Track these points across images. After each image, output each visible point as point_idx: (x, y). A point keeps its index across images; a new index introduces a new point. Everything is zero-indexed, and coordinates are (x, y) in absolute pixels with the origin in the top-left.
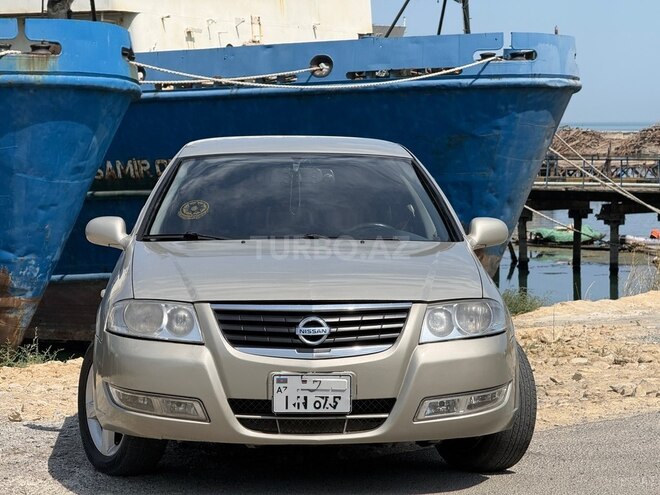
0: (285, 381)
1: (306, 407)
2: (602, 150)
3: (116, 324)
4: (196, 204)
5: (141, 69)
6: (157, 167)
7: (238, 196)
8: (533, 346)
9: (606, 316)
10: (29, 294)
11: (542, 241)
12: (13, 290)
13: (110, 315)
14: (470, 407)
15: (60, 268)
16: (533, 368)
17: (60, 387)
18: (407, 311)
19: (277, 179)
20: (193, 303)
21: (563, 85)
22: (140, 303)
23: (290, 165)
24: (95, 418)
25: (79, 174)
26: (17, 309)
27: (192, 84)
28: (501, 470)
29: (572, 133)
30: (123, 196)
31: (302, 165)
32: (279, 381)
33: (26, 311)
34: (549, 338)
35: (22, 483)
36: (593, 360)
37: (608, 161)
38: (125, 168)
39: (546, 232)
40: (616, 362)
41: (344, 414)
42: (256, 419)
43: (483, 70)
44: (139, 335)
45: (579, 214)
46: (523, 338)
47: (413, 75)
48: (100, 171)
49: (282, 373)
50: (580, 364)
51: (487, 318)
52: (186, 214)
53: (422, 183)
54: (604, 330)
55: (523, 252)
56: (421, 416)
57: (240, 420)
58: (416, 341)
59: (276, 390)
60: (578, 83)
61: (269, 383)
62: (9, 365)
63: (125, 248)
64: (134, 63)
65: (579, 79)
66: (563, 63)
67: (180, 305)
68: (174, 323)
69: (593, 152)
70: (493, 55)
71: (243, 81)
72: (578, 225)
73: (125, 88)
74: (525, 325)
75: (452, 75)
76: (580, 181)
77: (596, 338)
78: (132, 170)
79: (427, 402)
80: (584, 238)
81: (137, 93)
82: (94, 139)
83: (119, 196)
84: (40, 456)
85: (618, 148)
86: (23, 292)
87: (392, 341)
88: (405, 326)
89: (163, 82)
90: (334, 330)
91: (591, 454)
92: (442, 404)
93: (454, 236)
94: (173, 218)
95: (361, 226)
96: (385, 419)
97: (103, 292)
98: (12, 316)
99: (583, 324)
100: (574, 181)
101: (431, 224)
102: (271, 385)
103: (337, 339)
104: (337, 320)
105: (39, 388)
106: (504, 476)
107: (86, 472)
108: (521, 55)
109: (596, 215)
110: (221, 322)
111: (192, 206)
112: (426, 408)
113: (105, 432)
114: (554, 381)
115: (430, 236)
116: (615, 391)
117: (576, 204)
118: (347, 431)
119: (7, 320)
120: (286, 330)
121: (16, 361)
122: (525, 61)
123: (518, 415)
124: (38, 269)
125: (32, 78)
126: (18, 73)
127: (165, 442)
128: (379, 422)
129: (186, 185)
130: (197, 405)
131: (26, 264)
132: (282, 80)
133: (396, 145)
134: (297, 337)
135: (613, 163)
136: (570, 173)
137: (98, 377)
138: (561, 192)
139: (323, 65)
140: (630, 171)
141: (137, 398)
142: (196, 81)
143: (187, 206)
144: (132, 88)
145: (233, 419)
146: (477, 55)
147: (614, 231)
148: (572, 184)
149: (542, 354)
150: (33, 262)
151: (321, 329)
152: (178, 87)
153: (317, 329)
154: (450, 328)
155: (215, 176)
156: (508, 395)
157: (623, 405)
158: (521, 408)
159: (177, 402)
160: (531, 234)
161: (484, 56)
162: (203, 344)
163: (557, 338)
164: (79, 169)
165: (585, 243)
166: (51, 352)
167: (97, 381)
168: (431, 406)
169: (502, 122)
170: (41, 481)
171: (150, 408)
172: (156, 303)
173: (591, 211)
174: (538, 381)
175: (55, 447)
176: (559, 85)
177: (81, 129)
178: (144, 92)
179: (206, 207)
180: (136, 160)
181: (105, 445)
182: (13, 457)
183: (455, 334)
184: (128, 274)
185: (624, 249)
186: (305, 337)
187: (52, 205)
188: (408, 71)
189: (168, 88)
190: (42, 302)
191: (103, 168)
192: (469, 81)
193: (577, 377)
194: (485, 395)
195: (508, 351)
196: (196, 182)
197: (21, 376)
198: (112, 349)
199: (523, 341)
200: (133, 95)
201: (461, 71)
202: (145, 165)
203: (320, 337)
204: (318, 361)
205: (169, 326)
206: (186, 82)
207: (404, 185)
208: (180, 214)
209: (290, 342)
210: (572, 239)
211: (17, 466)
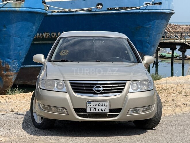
0: (90, 103)
1: (96, 111)
2: (180, 30)
3: (42, 86)
4: (65, 51)
5: (47, 7)
6: (52, 35)
7: (76, 49)
8: (160, 91)
9: (182, 81)
10: (15, 71)
11: (162, 57)
12: (10, 70)
13: (40, 83)
14: (143, 111)
15: (24, 64)
16: (160, 97)
17: (25, 101)
18: (125, 83)
19: (88, 43)
20: (64, 80)
21: (169, 12)
22: (49, 80)
23: (92, 40)
24: (35, 112)
25: (29, 37)
26: (11, 76)
27: (62, 11)
28: (152, 129)
29: (171, 25)
30: (42, 43)
31: (95, 40)
32: (88, 103)
33: (14, 76)
34: (165, 88)
35: (14, 131)
36: (178, 95)
37: (182, 34)
38: (43, 35)
39: (164, 54)
40: (184, 96)
41: (107, 113)
42: (81, 114)
43: (146, 7)
44: (48, 89)
45: (173, 49)
46: (157, 88)
47: (126, 9)
48: (35, 36)
49: (89, 101)
50: (174, 96)
51: (148, 85)
52: (61, 54)
53: (130, 45)
54: (181, 86)
55: (157, 60)
56: (129, 114)
57: (77, 114)
58: (128, 92)
59: (87, 106)
60: (174, 12)
61: (85, 104)
62: (10, 94)
63: (44, 63)
64: (46, 5)
65: (174, 11)
66: (169, 6)
67: (60, 81)
68: (58, 86)
69: (177, 31)
70: (149, 3)
71: (77, 10)
72: (173, 52)
73: (43, 12)
74: (158, 83)
75: (137, 9)
76: (174, 40)
77: (179, 88)
78: (44, 36)
79: (131, 110)
80: (174, 56)
81: (46, 14)
82: (34, 27)
83: (41, 43)
84: (19, 123)
85: (185, 30)
86: (13, 71)
87: (121, 92)
88: (125, 88)
89: (54, 10)
90: (104, 89)
91: (177, 124)
92: (135, 110)
93: (139, 61)
94: (58, 55)
95: (112, 57)
96: (118, 114)
97: (38, 76)
98: (10, 77)
99: (175, 83)
100: (172, 40)
101: (132, 57)
102: (86, 104)
103: (105, 91)
104: (105, 86)
105: (19, 102)
106: (153, 130)
107: (32, 128)
108: (157, 3)
109: (178, 50)
110: (72, 86)
111: (63, 52)
112: (130, 111)
113: (38, 117)
114: (166, 101)
115: (132, 61)
116: (184, 104)
117: (172, 46)
118: (108, 118)
119: (8, 79)
120: (90, 89)
121: (12, 93)
122: (158, 5)
123: (157, 113)
124: (17, 64)
125: (16, 9)
126: (12, 7)
127: (55, 120)
128: (117, 115)
129: (62, 45)
130: (65, 110)
131: (14, 63)
132: (88, 10)
133: (122, 34)
134: (94, 91)
135: (183, 34)
136: (170, 37)
137: (36, 100)
138: (168, 43)
139: (100, 6)
140: (188, 37)
141: (48, 107)
142: (63, 10)
143: (62, 51)
144: (45, 12)
145: (75, 114)
146: (145, 3)
147: (183, 54)
148: (171, 41)
149: (163, 93)
150: (16, 62)
151: (100, 88)
152: (58, 12)
153: (99, 88)
154: (138, 88)
155: (70, 42)
156: (154, 107)
157: (186, 109)
158: (158, 111)
159: (59, 109)
160: (159, 55)
161: (147, 4)
162: (66, 92)
163: (167, 88)
164: (29, 36)
165: (175, 57)
166: (22, 90)
167: (36, 101)
168: (132, 111)
169: (151, 23)
170: (20, 131)
171: (51, 110)
172: (53, 80)
173: (177, 48)
174: (162, 101)
175: (24, 120)
176: (168, 12)
177: (30, 24)
178: (48, 13)
179: (67, 52)
180: (46, 33)
181: (38, 120)
182: (12, 123)
183: (139, 90)
184: (45, 71)
185: (186, 59)
186: (96, 91)
187: (22, 46)
188: (125, 8)
189: (55, 12)
190: (19, 73)
191: (36, 35)
192: (142, 11)
193: (173, 100)
194: (147, 108)
195: (154, 94)
196: (65, 44)
197: (14, 98)
198: (40, 93)
199: (158, 89)
200: (45, 14)
201: (140, 8)
202: (48, 34)
203: (100, 91)
204: (100, 98)
205: (57, 87)
206: (61, 10)
207: (125, 46)
208: (60, 54)
209: (92, 92)
210: (171, 56)
211: (13, 126)
